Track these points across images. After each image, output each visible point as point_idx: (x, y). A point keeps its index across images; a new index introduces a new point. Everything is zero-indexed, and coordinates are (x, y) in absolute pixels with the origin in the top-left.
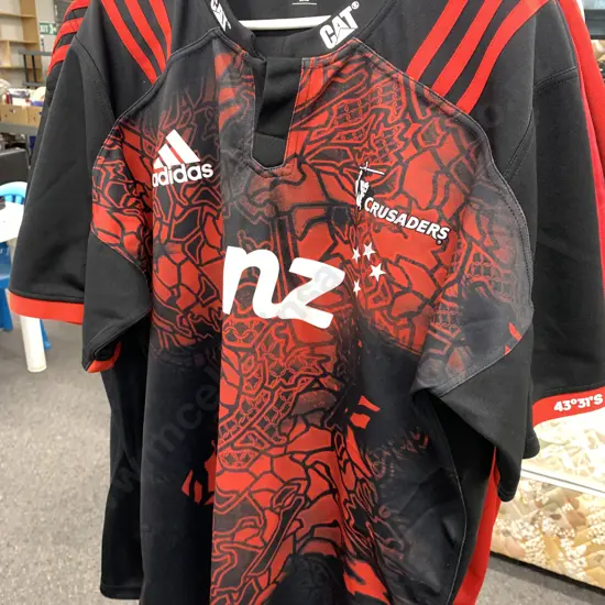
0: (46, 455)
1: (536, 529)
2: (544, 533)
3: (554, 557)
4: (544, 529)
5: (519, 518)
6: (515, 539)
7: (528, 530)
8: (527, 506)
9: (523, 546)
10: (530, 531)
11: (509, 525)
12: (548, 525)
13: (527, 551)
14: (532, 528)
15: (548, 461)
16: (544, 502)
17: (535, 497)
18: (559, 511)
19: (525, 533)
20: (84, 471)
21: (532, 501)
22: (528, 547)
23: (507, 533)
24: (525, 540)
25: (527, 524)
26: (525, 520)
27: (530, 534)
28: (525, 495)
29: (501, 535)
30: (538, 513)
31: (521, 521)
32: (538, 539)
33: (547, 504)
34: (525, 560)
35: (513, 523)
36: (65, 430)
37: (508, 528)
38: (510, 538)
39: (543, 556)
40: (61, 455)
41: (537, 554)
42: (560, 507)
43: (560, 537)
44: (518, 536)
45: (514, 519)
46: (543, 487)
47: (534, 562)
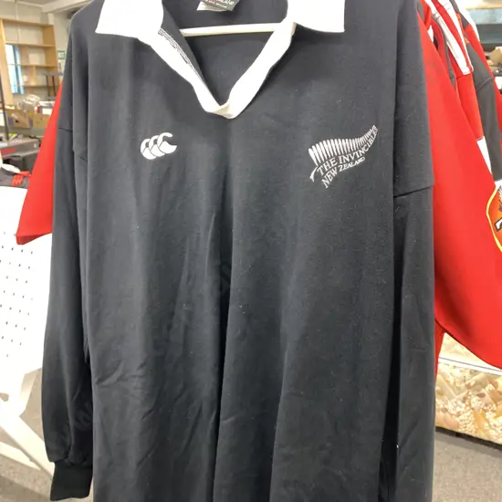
1: (467, 406)
2: (473, 409)
3: (481, 427)
4: (473, 405)
5: (453, 398)
6: (452, 415)
8: (459, 388)
9: (458, 419)
10: (462, 408)
11: (447, 404)
12: (475, 402)
13: (461, 423)
14: (464, 405)
16: (472, 385)
17: (465, 381)
18: (483, 391)
19: (458, 409)
22: (461, 420)
23: (445, 410)
24: (458, 415)
25: (460, 403)
27: (462, 410)
28: (457, 380)
29: (441, 412)
30: (467, 393)
31: (455, 400)
32: (468, 414)
34: (460, 431)
35: (449, 403)
37: (446, 406)
38: (447, 414)
39: (473, 427)
41: (469, 426)
42: (484, 387)
43: (485, 411)
44: (453, 412)
45: (449, 399)
46: (471, 373)
47: (466, 432)
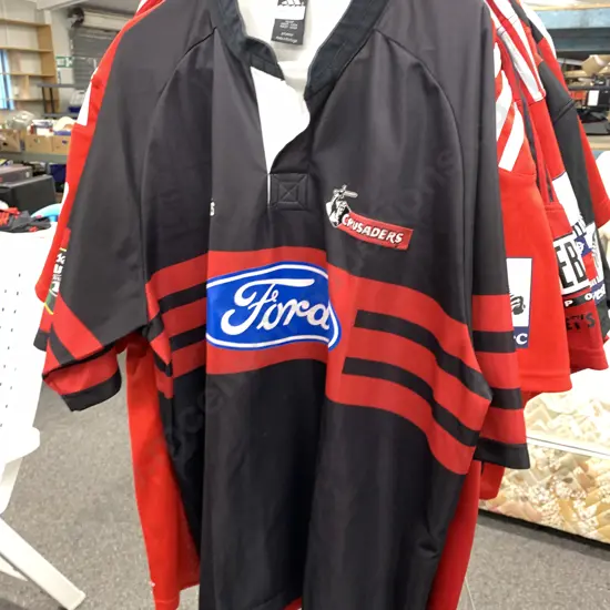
0: (99, 449)
1: (551, 493)
2: (558, 497)
3: (568, 518)
4: (559, 492)
5: (535, 484)
6: (533, 504)
8: (542, 472)
9: (540, 510)
10: (545, 495)
11: (527, 491)
12: (561, 488)
13: (544, 514)
14: (547, 492)
15: (559, 430)
16: (557, 468)
17: (548, 464)
18: (570, 475)
19: (541, 497)
21: (546, 468)
22: (544, 511)
23: (525, 499)
24: (541, 504)
25: (542, 489)
26: (541, 486)
27: (546, 498)
28: (539, 463)
29: (520, 501)
30: (552, 478)
31: (537, 486)
32: (553, 502)
33: (560, 468)
34: (542, 523)
35: (530, 489)
37: (527, 495)
38: (528, 504)
39: (558, 518)
40: (113, 448)
41: (553, 517)
42: (572, 471)
43: (573, 499)
44: (535, 501)
45: (531, 485)
46: (555, 453)
47: (551, 525)
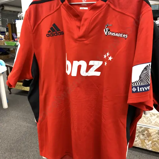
1: (139, 138)
3: (143, 145)
7: (137, 139)
15: (141, 121)
18: (144, 133)
20: (22, 133)
22: (137, 143)
26: (136, 136)
30: (139, 134)
33: (141, 131)
34: (136, 146)
36: (15, 123)
39: (141, 145)
40: (15, 129)
42: (144, 132)
43: (145, 140)
46: (140, 127)
47: (139, 147)
